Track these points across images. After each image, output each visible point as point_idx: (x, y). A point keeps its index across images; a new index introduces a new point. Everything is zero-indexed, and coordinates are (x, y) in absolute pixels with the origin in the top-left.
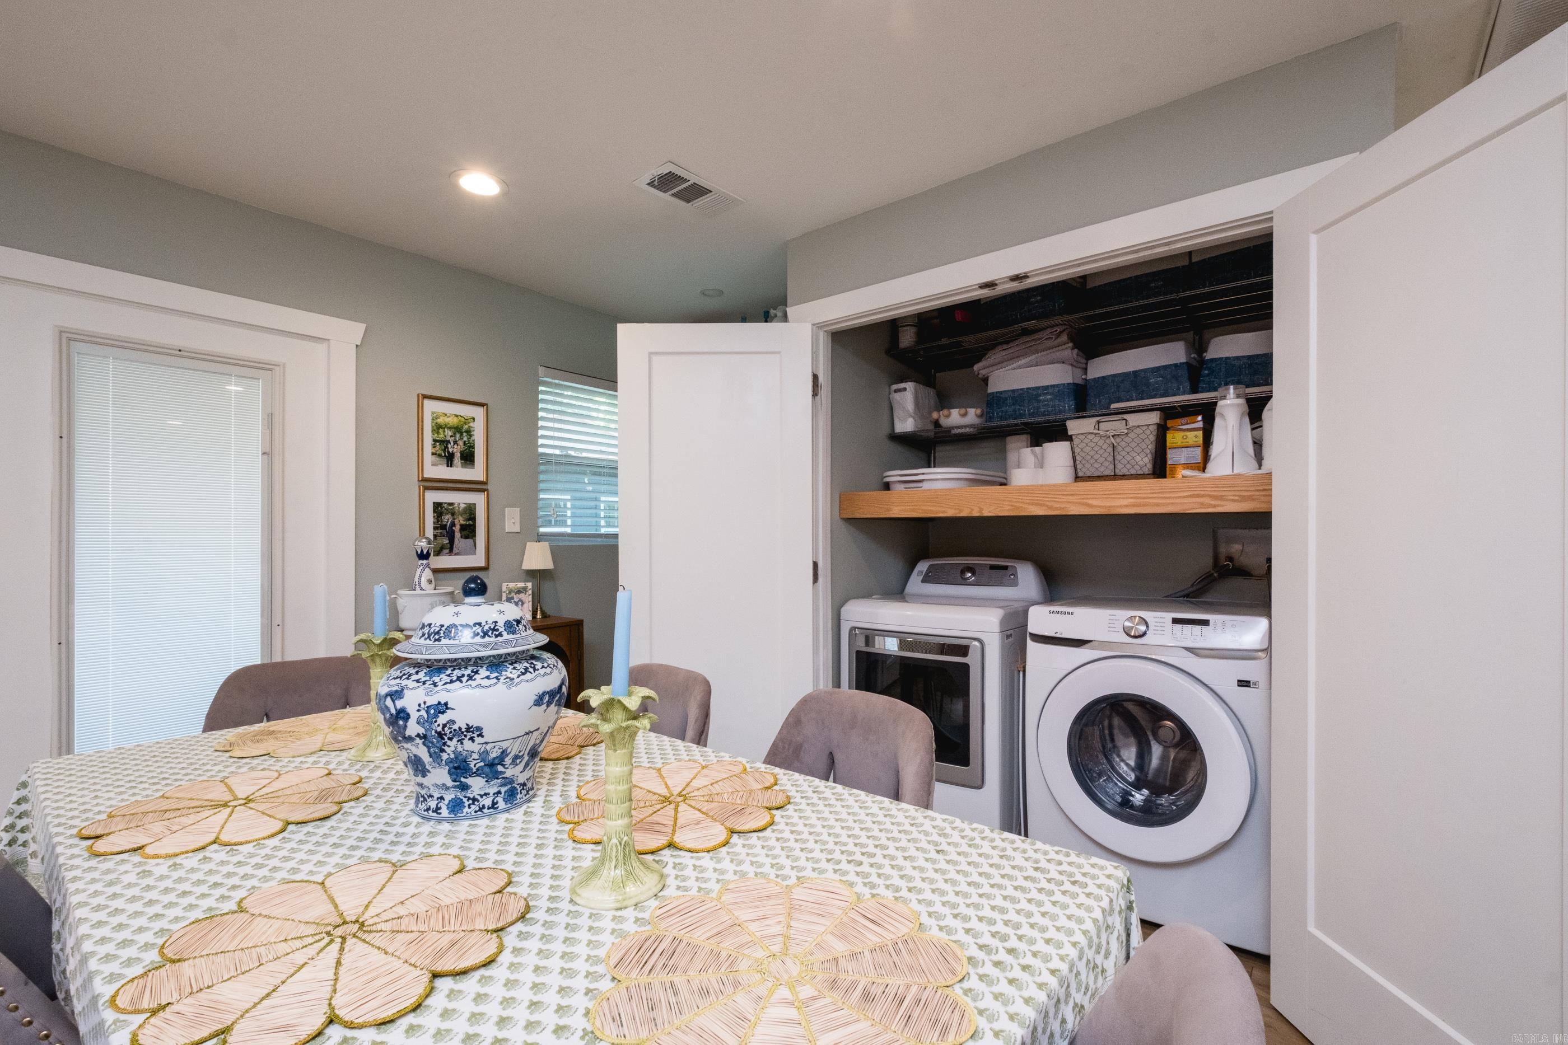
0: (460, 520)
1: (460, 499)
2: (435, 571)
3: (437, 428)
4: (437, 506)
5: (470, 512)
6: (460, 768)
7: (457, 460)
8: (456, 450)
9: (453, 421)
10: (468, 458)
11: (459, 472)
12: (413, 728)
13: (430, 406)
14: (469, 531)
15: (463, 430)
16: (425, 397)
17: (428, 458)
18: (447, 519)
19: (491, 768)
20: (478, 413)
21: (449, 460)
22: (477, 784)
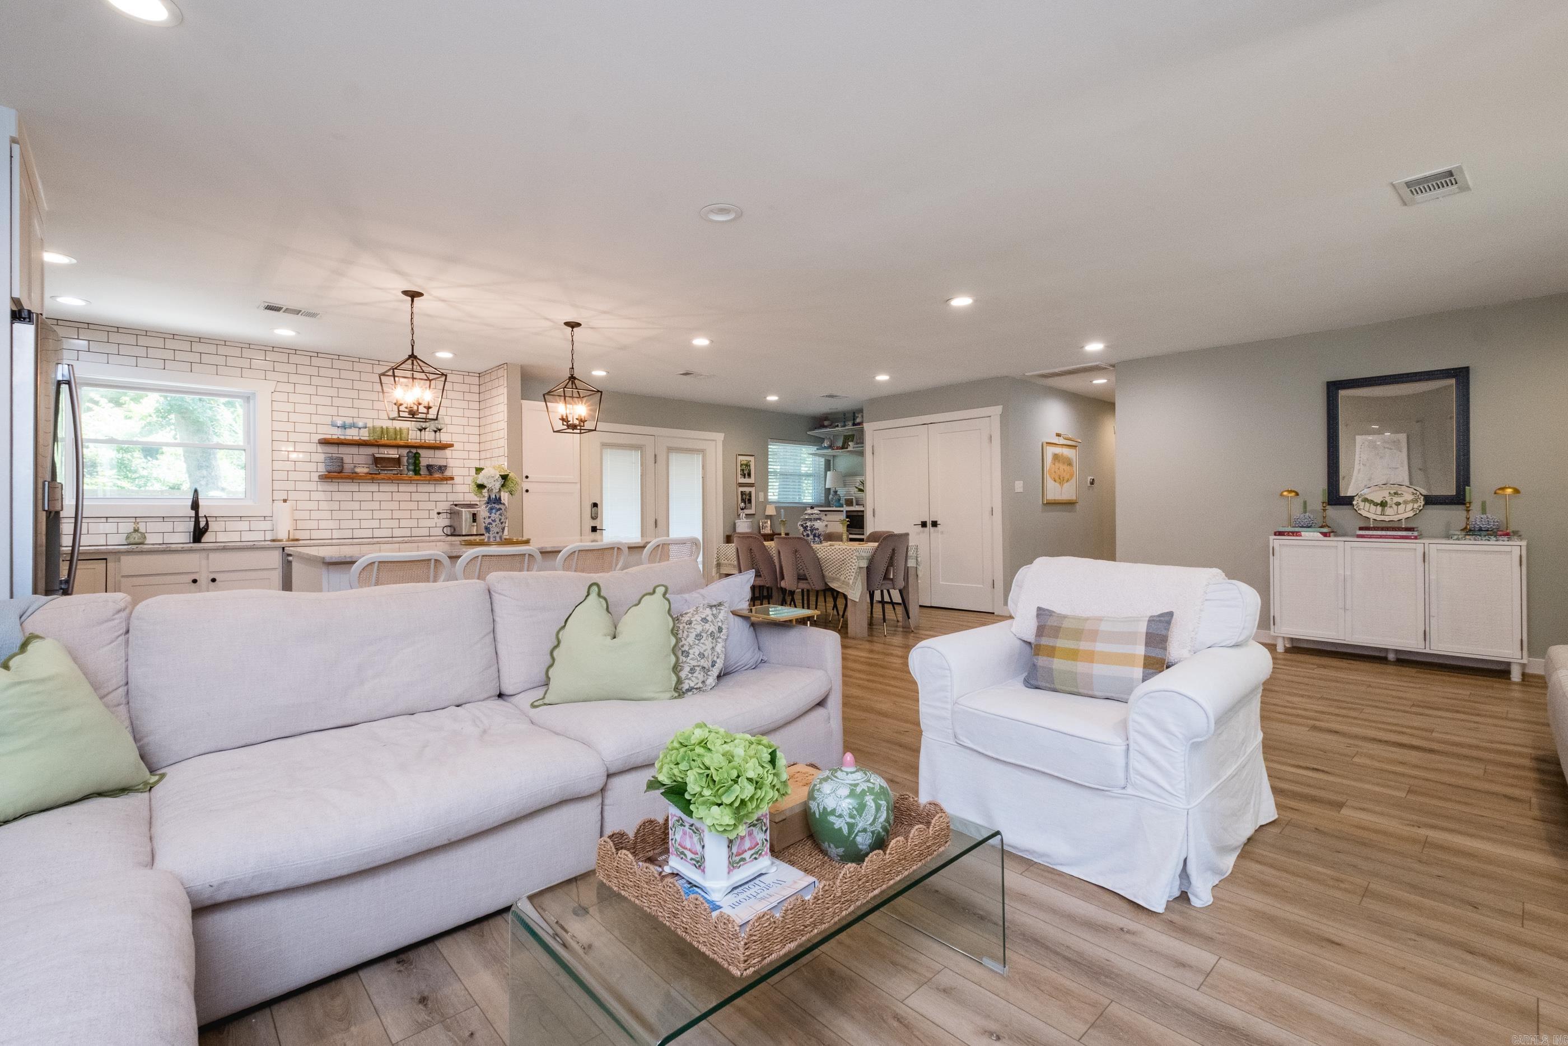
0: (748, 497)
1: (747, 489)
2: (746, 515)
3: (741, 465)
4: (742, 492)
5: (750, 494)
6: (815, 536)
7: (746, 476)
8: (746, 472)
9: (745, 462)
10: (749, 475)
11: (747, 480)
12: (809, 528)
13: (740, 458)
14: (750, 501)
15: (748, 465)
16: (739, 455)
17: (739, 476)
18: (744, 496)
19: (819, 537)
20: (752, 459)
21: (744, 476)
22: (816, 538)
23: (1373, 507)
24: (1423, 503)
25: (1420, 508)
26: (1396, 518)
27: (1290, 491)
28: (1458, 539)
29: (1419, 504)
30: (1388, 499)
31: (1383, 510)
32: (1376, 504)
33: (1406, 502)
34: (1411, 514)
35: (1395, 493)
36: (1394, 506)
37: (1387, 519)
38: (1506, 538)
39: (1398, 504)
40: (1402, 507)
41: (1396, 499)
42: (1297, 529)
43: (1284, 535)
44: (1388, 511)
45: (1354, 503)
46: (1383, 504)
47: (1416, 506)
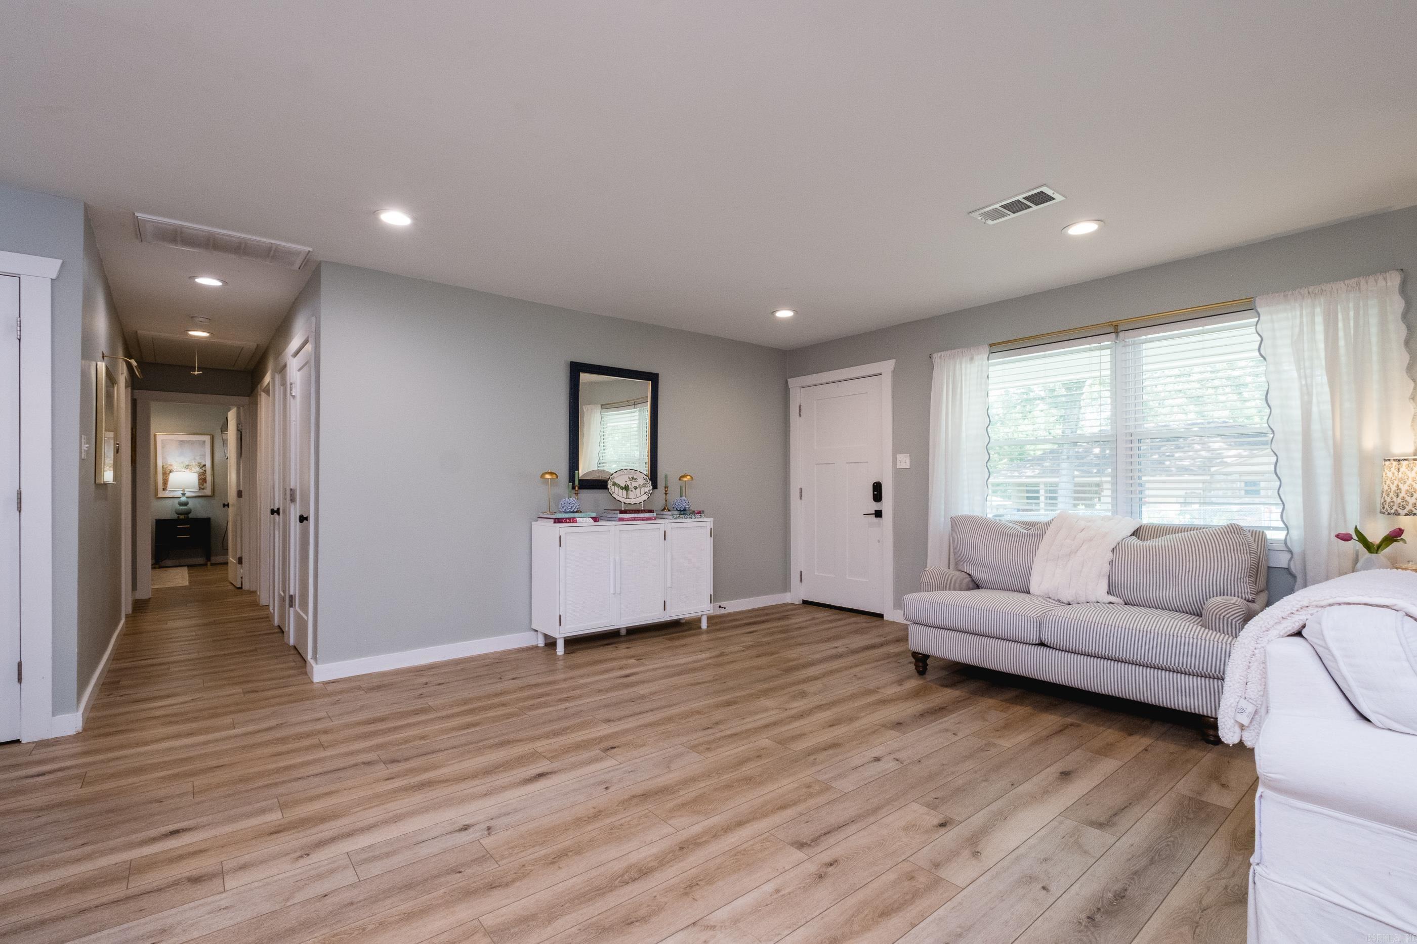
23: (620, 491)
24: (651, 487)
25: (651, 492)
26: (637, 501)
27: (551, 473)
28: (676, 518)
29: (648, 488)
30: (629, 483)
31: (627, 494)
32: (622, 488)
33: (640, 487)
34: (645, 497)
35: (633, 478)
36: (633, 489)
37: (632, 501)
38: (698, 516)
39: (636, 488)
40: (638, 490)
41: (635, 484)
42: (572, 515)
43: (562, 522)
44: (631, 494)
45: (609, 486)
46: (626, 488)
47: (647, 490)
